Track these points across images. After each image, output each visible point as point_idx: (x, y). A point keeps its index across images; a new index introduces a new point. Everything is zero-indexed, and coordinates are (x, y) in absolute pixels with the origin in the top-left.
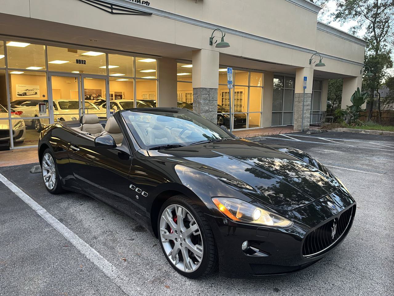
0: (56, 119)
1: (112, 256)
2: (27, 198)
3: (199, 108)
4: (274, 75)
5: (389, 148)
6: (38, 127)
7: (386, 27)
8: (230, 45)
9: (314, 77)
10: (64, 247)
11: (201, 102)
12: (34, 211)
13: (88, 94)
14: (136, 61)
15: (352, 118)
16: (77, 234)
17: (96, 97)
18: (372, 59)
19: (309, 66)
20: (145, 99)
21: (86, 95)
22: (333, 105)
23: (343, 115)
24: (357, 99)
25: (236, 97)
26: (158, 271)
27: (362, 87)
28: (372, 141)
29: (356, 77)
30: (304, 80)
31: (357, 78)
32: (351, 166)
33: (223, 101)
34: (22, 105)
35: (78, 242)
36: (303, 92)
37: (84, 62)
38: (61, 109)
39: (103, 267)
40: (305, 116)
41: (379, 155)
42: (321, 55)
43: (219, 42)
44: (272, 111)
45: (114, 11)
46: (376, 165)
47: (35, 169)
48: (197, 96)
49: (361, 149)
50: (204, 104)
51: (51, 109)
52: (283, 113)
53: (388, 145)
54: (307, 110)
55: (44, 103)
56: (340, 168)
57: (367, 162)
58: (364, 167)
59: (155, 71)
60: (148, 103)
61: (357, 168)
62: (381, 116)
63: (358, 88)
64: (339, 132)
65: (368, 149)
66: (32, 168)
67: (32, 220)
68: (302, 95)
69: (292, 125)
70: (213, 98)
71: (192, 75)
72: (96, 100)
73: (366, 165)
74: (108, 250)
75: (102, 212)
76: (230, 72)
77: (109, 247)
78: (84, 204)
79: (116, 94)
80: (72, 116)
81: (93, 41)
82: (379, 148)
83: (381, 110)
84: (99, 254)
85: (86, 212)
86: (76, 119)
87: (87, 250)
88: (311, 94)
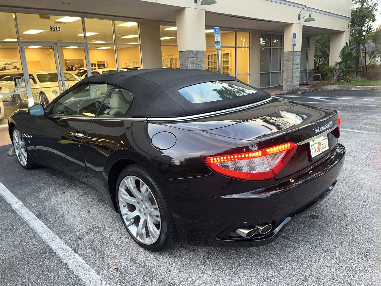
0: (35, 93)
1: (100, 264)
2: (2, 188)
4: (262, 34)
6: (19, 102)
8: (216, 2)
9: (303, 34)
10: (42, 254)
11: (188, 66)
12: (9, 204)
13: (69, 65)
14: (116, 26)
15: (341, 75)
16: (58, 234)
17: (78, 68)
18: (359, 12)
19: (297, 21)
20: (129, 67)
21: (67, 66)
22: (319, 63)
23: (332, 72)
24: (345, 55)
25: (223, 60)
26: (159, 283)
27: (349, 42)
28: (366, 97)
29: (344, 32)
31: (345, 33)
32: (354, 127)
33: (209, 64)
34: (2, 81)
35: (59, 246)
36: (292, 50)
37: (58, 29)
38: (40, 81)
39: (90, 282)
40: (295, 76)
41: (378, 112)
42: (310, 9)
44: (260, 72)
46: (379, 123)
47: (12, 151)
48: (184, 60)
49: (358, 107)
51: (28, 83)
52: (271, 73)
54: (296, 69)
55: (20, 77)
56: (344, 129)
57: (369, 121)
58: (368, 127)
59: (137, 36)
61: (360, 129)
62: (367, 71)
63: (347, 43)
64: (329, 90)
65: (365, 107)
66: (10, 150)
67: (6, 217)
68: (291, 53)
69: (281, 85)
70: (200, 62)
71: (177, 39)
72: (78, 71)
73: (369, 124)
74: (95, 256)
75: (88, 201)
76: (217, 32)
77: (98, 251)
78: (67, 192)
79: (99, 63)
80: (52, 89)
81: (66, 4)
82: (375, 105)
83: (367, 65)
84: (85, 262)
85: (69, 203)
86: (57, 92)
87: (69, 257)
88: (300, 52)
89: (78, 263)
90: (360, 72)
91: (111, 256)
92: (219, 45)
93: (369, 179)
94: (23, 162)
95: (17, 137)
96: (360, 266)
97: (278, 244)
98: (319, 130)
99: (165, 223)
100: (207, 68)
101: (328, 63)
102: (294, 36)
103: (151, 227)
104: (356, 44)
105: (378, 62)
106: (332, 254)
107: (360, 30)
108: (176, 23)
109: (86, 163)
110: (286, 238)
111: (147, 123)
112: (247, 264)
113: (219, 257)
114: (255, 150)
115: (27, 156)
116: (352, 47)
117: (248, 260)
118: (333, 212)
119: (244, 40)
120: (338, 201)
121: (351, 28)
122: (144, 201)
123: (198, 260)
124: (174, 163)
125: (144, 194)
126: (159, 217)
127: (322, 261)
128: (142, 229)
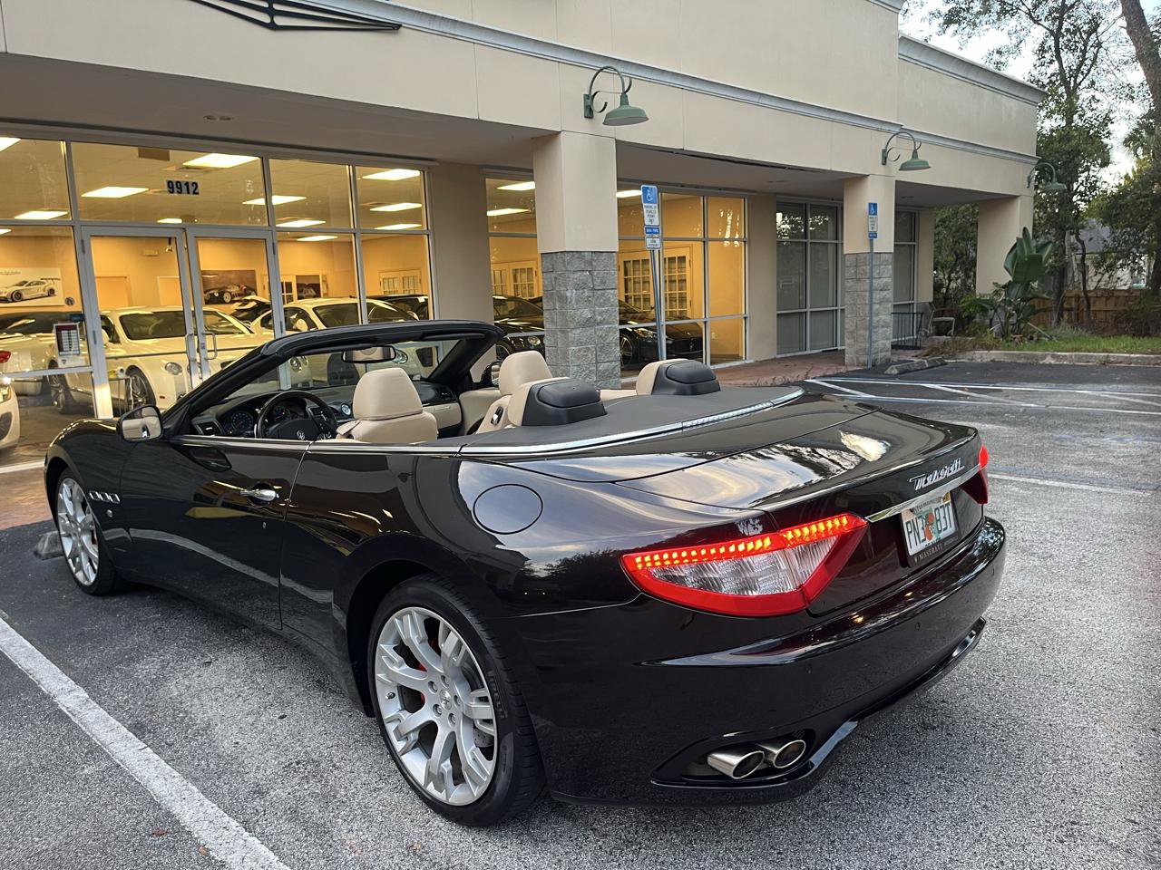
0: (114, 372)
3: (564, 314)
4: (779, 203)
5: (1143, 408)
6: (62, 397)
7: (1092, 46)
8: (648, 116)
9: (896, 205)
10: (152, 835)
11: (568, 294)
12: (46, 697)
13: (213, 287)
14: (358, 179)
15: (1013, 320)
16: (195, 780)
17: (239, 295)
18: (1059, 141)
19: (881, 169)
20: (390, 293)
21: (208, 288)
22: (949, 284)
23: (984, 310)
24: (1022, 263)
25: (667, 274)
27: (1034, 225)
28: (1085, 386)
29: (1016, 197)
30: (870, 214)
31: (1019, 201)
32: (1046, 472)
33: (629, 288)
34: (8, 333)
35: (201, 814)
36: (868, 250)
37: (192, 189)
38: (129, 337)
40: (878, 321)
41: (1118, 429)
42: (915, 136)
43: (612, 109)
44: (778, 310)
45: (279, 21)
46: (1120, 462)
47: (50, 542)
48: (556, 278)
49: (1061, 414)
50: (577, 301)
51: (95, 343)
52: (809, 314)
53: (1135, 397)
54: (880, 303)
55: (73, 324)
56: (1017, 479)
57: (1090, 455)
58: (1086, 472)
59: (419, 205)
60: (401, 306)
61: (1065, 477)
62: (1089, 307)
63: (1025, 229)
64: (979, 364)
65: (1082, 413)
66: (42, 539)
67: (40, 732)
68: (865, 258)
69: (839, 348)
70: (603, 282)
71: (534, 213)
72: (240, 304)
73: (1091, 463)
74: (306, 841)
75: (280, 686)
76: (649, 198)
77: (312, 827)
78: (217, 660)
79: (300, 282)
80: (165, 360)
81: (218, 120)
82: (1110, 407)
83: (1090, 291)
84: (277, 858)
85: (225, 692)
86: (179, 367)
87: (231, 844)
88: (891, 256)
89: (256, 860)
90: (1069, 310)
91: (352, 839)
92: (656, 236)
93: (1085, 619)
94: (84, 573)
95: (71, 499)
96: (1055, 860)
97: (825, 804)
98: (926, 482)
99: (509, 739)
100: (623, 300)
101: (975, 286)
102: (872, 209)
103: (470, 753)
104: (1053, 231)
105: (1122, 283)
106: (977, 829)
107: (1064, 191)
108: (532, 171)
109: (281, 576)
110: (850, 787)
111: (456, 461)
112: (739, 859)
113: (661, 839)
114: (754, 533)
115: (97, 556)
116: (1042, 241)
117: (741, 849)
118: (983, 714)
119: (729, 218)
120: (997, 683)
121: (1037, 187)
122: (448, 679)
123: (601, 848)
124: (533, 571)
125: (451, 658)
126: (492, 723)
127: (948, 849)
128: (443, 760)
